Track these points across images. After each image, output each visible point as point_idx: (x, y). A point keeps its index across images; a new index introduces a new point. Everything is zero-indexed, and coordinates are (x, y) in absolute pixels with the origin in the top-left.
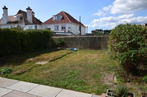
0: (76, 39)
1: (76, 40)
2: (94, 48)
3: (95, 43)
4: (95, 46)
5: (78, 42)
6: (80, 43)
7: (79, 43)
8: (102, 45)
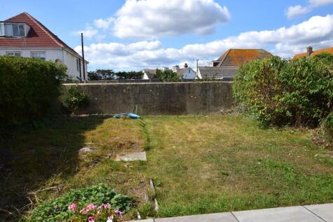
0: (124, 90)
1: (123, 93)
2: (170, 110)
3: (172, 99)
4: (172, 105)
5: (129, 98)
6: (136, 99)
7: (132, 101)
8: (188, 104)
